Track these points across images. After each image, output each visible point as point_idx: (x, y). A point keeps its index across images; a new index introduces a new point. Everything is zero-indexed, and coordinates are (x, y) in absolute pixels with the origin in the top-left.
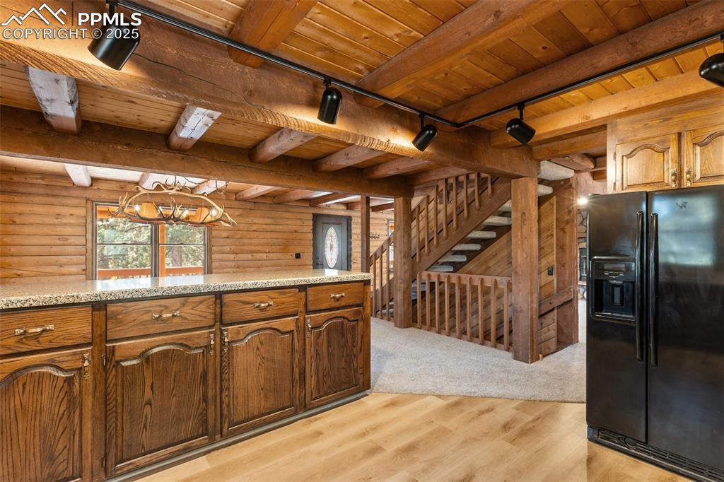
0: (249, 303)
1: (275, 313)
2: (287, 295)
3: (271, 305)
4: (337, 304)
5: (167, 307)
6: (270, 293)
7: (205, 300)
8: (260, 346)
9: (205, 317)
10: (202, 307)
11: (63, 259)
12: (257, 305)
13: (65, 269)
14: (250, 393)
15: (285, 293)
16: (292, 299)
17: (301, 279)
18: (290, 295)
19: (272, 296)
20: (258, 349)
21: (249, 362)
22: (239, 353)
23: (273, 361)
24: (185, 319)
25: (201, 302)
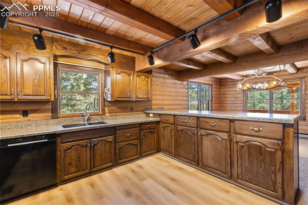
0: (207, 122)
1: (218, 129)
2: (224, 123)
3: (216, 125)
4: (256, 134)
5: (186, 119)
6: (216, 120)
7: (194, 119)
8: (212, 141)
9: (194, 124)
10: (194, 121)
11: (237, 105)
12: (210, 124)
13: (237, 109)
14: (208, 157)
15: (222, 121)
16: (226, 125)
17: (229, 116)
18: (225, 123)
19: (217, 122)
20: (211, 141)
21: (208, 145)
22: (204, 140)
23: (217, 149)
24: (190, 123)
25: (193, 119)
